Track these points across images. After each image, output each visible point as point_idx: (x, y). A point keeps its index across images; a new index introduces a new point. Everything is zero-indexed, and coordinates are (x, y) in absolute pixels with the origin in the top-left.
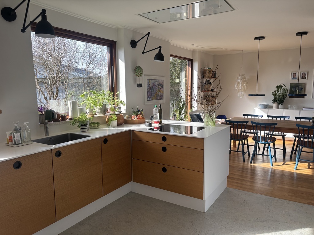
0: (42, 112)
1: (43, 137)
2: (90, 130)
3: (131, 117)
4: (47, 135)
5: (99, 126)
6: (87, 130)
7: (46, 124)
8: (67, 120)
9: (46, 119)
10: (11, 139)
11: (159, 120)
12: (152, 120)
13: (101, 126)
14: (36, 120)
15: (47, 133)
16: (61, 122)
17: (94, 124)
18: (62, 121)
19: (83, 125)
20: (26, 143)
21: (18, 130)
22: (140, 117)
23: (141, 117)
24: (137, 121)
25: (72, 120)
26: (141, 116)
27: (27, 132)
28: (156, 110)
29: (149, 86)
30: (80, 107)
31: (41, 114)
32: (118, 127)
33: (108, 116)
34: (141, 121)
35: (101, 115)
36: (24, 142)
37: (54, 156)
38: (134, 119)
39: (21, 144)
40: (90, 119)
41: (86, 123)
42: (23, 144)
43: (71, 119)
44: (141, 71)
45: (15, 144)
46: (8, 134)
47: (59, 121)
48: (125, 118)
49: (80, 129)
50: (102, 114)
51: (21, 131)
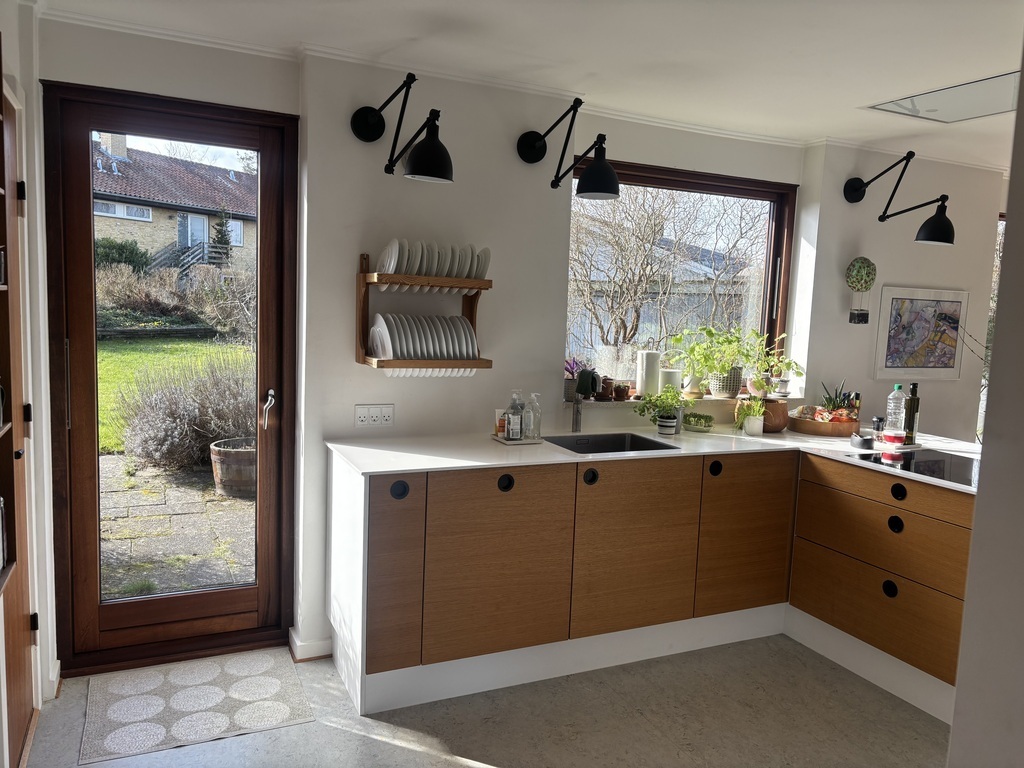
0: (572, 374)
1: (569, 433)
2: (683, 435)
3: (813, 411)
4: (576, 431)
5: (709, 426)
6: (673, 431)
7: (578, 402)
8: (628, 399)
9: (579, 391)
10: (502, 427)
11: (903, 433)
12: (878, 429)
13: (716, 428)
14: (557, 392)
15: (576, 425)
16: (613, 403)
17: (697, 420)
18: (615, 400)
19: (665, 416)
20: (529, 441)
21: (517, 408)
22: (841, 415)
23: (844, 418)
24: (830, 427)
25: (641, 402)
26: (844, 412)
27: (535, 415)
28: (897, 399)
29: (896, 321)
30: (668, 370)
31: (570, 376)
32: (764, 436)
33: (739, 402)
34: (841, 428)
35: (722, 396)
36: (527, 437)
37: (581, 479)
38: (821, 420)
39: (520, 439)
40: (686, 403)
41: (674, 412)
42: (524, 441)
43: (638, 398)
44: (868, 274)
45: (509, 439)
46: (499, 413)
47: (610, 400)
48: (794, 413)
49: (656, 428)
50: (727, 395)
51: (524, 411)
